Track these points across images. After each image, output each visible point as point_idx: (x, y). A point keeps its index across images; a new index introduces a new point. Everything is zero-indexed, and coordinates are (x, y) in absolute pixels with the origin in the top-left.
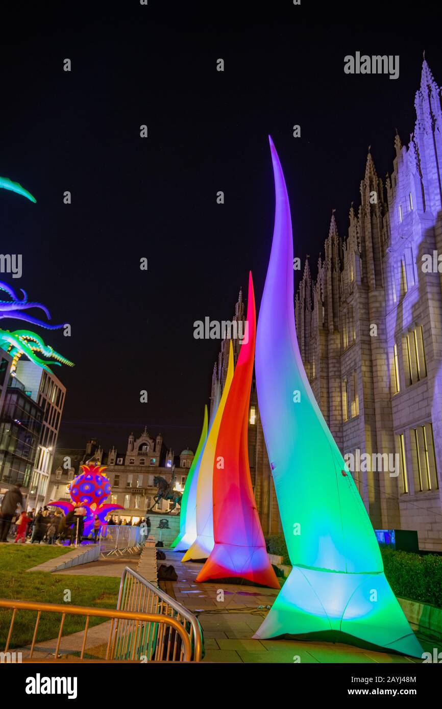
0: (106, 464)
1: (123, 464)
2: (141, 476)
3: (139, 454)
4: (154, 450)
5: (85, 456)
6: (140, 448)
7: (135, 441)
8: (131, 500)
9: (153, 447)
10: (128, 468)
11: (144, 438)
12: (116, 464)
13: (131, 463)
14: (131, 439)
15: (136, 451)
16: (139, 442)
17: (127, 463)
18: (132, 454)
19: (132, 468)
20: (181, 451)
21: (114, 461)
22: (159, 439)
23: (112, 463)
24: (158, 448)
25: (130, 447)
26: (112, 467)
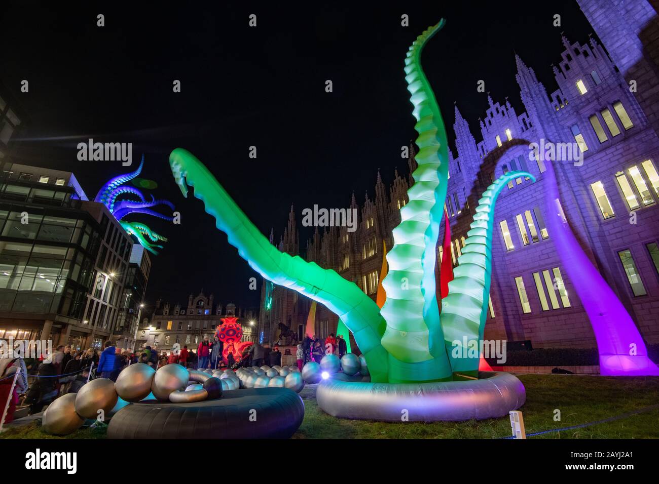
0: (173, 315)
1: (185, 314)
2: (198, 322)
3: (197, 307)
4: (208, 304)
5: (155, 310)
6: (198, 304)
7: (194, 298)
8: (191, 338)
9: (207, 303)
10: (189, 317)
11: (201, 296)
12: (180, 315)
13: (191, 313)
14: (191, 297)
15: (195, 305)
16: (197, 299)
17: (188, 313)
18: (191, 308)
19: (192, 317)
20: (227, 304)
21: (179, 312)
22: (211, 297)
23: (177, 314)
24: (211, 303)
25: (190, 303)
26: (177, 317)
